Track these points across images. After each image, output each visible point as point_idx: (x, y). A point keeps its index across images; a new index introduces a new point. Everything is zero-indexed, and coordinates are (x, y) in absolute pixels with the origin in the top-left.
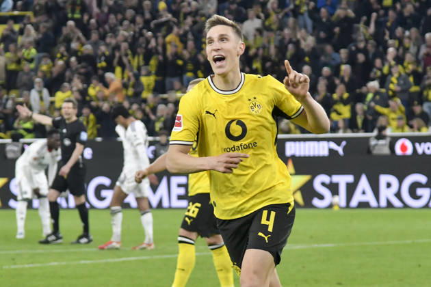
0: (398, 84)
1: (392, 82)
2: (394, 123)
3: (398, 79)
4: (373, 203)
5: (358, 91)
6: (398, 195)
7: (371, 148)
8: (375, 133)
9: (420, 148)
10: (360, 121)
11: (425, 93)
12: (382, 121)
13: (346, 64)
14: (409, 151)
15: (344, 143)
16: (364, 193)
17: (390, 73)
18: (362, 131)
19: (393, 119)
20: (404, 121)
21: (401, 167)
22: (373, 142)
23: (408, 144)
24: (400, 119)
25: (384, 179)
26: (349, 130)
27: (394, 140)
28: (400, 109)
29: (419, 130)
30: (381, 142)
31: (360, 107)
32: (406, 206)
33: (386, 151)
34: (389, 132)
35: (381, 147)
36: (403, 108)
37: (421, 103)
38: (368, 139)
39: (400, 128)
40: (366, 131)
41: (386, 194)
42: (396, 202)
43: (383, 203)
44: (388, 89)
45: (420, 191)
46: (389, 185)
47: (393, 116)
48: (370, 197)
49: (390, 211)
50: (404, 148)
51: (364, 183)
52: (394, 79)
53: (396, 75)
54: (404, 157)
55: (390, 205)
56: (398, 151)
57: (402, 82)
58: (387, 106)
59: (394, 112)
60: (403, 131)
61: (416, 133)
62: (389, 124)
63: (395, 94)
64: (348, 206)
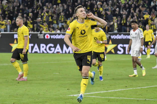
0: (46, 19)
1: (44, 18)
2: (45, 30)
3: (46, 17)
4: (39, 52)
5: (35, 20)
6: (46, 50)
7: (38, 37)
8: (39, 32)
9: (52, 37)
10: (35, 29)
11: (54, 22)
12: (41, 29)
13: (31, 13)
14: (49, 38)
15: (31, 35)
16: (36, 49)
17: (44, 16)
18: (36, 31)
19: (45, 28)
20: (48, 29)
21: (46, 42)
22: (39, 35)
23: (49, 35)
24: (46, 28)
25: (42, 45)
26: (32, 31)
27: (45, 34)
28: (47, 26)
29: (51, 32)
30: (41, 35)
31: (35, 25)
32: (48, 53)
33: (43, 37)
34: (43, 32)
35: (41, 36)
36: (47, 25)
37: (52, 24)
38: (37, 34)
39: (47, 31)
40: (37, 32)
41: (42, 49)
42: (45, 52)
43: (41, 52)
44: (43, 20)
45: (52, 49)
46: (43, 47)
47: (44, 27)
48: (38, 50)
49: (43, 54)
50: (47, 37)
51: (36, 46)
52: (45, 17)
53: (45, 16)
54: (47, 39)
55: (43, 52)
56: (46, 38)
57: (47, 18)
58: (43, 25)
59: (45, 26)
60: (47, 32)
61: (50, 33)
62: (43, 29)
63: (45, 21)
64: (31, 52)
